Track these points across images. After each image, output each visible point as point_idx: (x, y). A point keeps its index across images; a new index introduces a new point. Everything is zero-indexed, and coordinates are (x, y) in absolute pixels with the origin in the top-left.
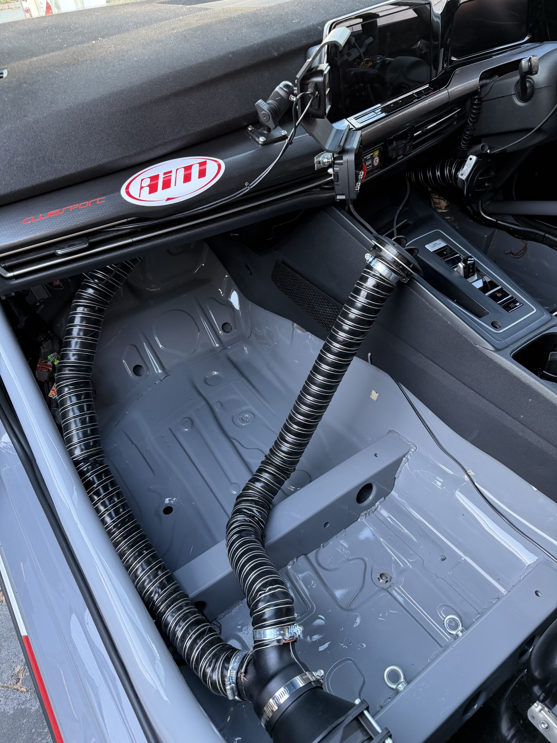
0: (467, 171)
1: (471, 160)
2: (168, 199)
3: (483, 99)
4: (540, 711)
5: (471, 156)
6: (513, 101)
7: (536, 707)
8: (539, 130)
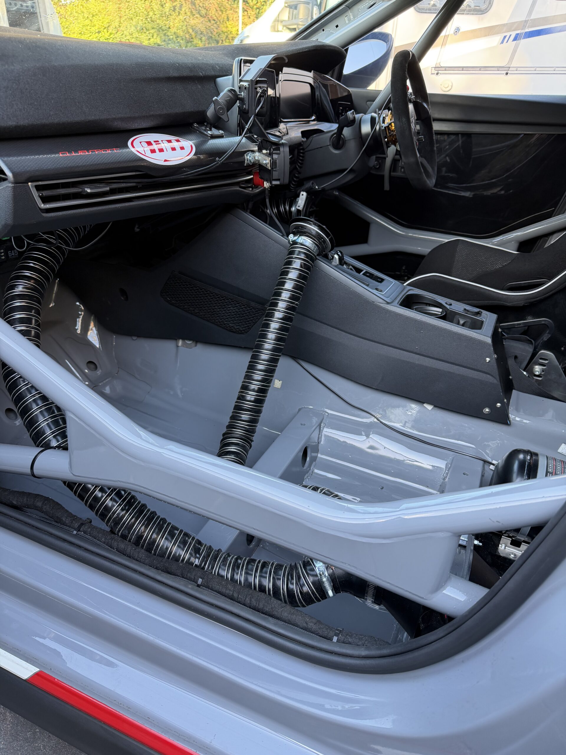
0: (302, 203)
1: (303, 196)
2: (165, 161)
3: (306, 150)
4: (505, 548)
5: (302, 193)
6: (330, 150)
7: (502, 547)
8: (352, 171)
